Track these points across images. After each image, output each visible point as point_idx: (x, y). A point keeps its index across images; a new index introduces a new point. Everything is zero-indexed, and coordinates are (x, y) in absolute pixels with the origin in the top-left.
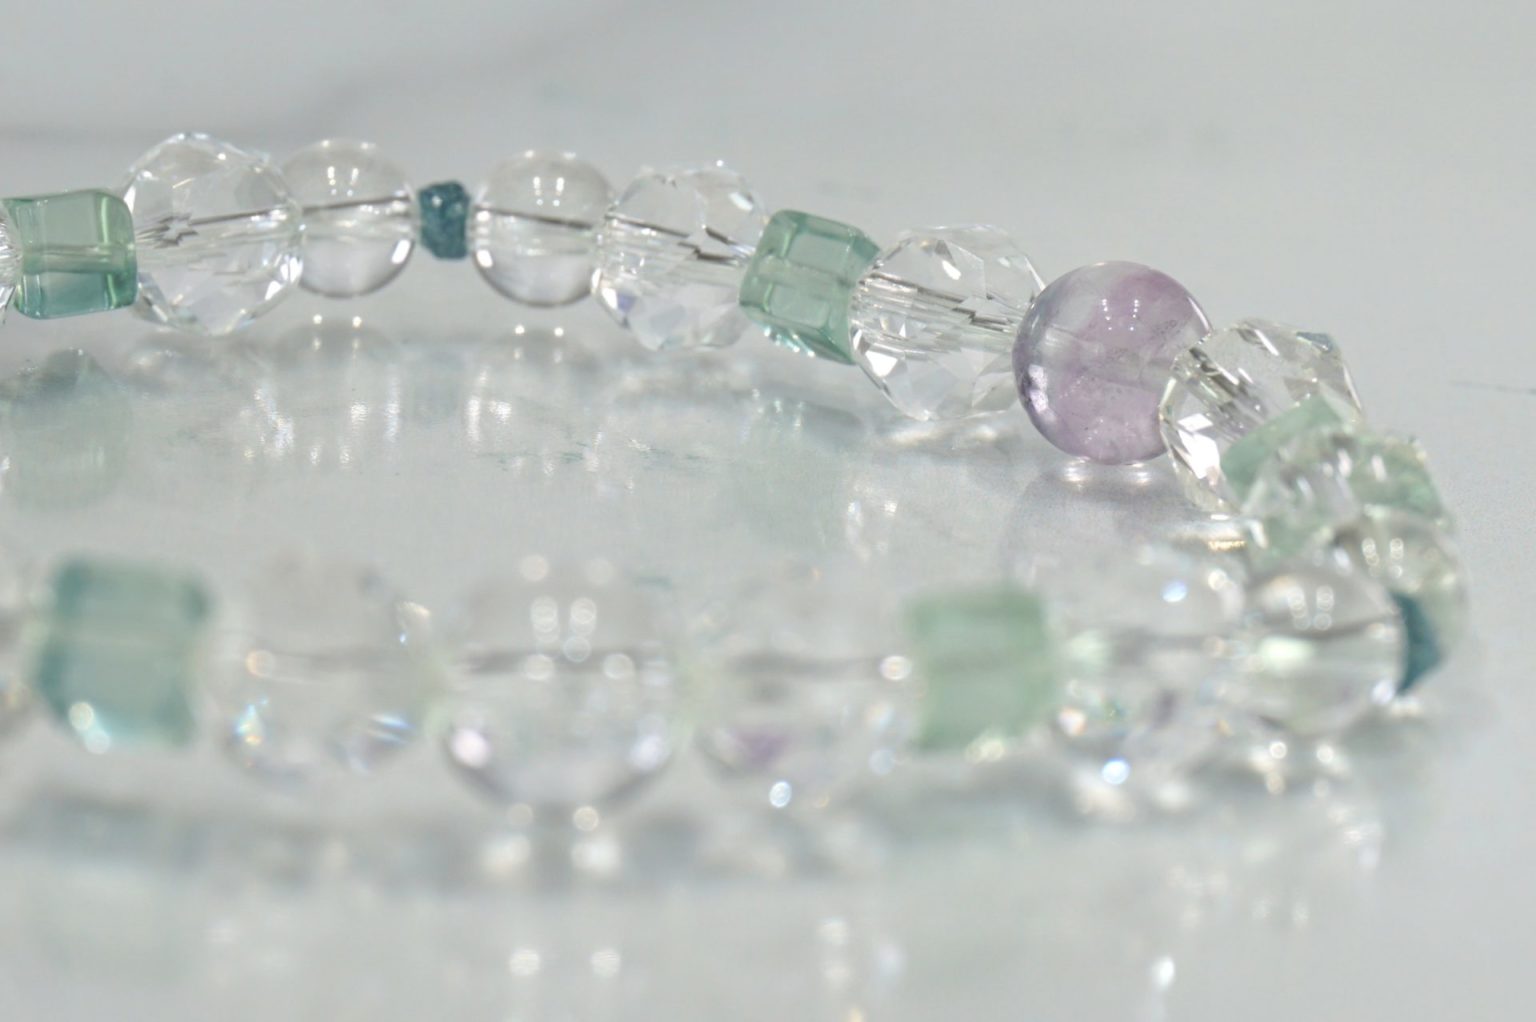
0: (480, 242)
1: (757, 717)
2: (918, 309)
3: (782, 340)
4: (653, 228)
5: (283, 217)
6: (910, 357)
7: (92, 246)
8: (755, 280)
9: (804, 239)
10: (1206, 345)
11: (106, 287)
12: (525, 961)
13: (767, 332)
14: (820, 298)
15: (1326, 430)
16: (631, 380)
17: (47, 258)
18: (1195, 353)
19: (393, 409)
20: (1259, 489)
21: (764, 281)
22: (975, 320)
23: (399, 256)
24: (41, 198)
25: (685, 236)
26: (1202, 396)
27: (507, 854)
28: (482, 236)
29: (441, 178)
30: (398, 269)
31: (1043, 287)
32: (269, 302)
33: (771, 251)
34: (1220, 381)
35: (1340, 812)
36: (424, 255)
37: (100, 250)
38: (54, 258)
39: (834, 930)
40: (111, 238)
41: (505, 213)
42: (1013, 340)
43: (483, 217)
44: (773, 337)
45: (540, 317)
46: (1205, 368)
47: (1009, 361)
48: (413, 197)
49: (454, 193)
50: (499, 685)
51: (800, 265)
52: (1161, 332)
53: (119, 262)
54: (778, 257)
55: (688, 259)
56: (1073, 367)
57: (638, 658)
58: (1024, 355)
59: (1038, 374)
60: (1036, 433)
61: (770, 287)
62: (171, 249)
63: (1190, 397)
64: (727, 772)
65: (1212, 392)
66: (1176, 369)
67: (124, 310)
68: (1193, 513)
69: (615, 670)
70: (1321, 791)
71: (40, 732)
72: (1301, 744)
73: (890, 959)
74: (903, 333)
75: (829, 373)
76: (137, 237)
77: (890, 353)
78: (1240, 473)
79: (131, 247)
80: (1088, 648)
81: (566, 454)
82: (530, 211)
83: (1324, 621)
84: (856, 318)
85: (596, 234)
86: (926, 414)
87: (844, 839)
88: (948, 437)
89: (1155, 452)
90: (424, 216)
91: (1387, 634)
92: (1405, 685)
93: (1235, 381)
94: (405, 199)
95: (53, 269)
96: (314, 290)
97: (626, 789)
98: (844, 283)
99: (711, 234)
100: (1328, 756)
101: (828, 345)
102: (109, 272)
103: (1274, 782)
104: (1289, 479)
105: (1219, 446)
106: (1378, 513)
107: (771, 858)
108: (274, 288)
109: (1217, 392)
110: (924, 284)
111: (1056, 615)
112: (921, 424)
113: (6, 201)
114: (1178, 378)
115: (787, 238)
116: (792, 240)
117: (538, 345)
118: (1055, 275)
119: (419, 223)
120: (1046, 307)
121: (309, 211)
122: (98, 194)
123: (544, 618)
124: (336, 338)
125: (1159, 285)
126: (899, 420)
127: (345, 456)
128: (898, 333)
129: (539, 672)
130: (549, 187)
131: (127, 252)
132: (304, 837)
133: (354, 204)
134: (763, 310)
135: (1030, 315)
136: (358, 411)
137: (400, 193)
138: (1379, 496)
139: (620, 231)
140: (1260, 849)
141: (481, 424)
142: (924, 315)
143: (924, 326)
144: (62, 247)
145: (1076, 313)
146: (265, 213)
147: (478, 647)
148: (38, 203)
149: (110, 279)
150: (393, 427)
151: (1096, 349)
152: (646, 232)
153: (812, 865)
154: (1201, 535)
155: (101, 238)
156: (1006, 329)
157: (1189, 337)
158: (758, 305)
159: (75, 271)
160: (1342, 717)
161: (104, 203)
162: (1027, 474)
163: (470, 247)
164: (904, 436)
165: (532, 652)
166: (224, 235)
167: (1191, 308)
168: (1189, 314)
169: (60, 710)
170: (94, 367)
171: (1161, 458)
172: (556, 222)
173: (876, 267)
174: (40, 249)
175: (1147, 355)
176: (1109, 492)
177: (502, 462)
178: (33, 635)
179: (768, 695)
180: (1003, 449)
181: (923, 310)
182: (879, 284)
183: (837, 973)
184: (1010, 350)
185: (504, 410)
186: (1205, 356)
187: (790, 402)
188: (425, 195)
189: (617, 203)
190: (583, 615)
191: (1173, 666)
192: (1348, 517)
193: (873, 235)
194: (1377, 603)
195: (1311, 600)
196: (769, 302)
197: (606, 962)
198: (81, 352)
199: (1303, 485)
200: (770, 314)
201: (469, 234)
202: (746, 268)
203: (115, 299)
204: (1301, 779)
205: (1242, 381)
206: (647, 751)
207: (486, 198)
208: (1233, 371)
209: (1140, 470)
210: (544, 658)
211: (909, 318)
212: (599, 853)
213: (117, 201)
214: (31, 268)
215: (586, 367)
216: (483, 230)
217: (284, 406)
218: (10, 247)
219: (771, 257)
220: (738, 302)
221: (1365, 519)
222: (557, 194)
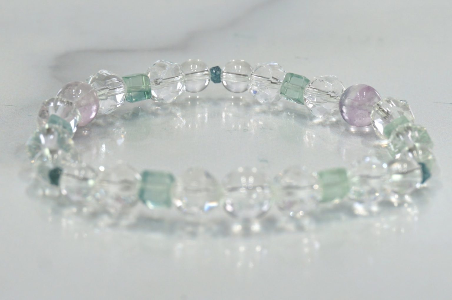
0: (223, 79)
1: (287, 199)
2: (318, 94)
3: (289, 100)
4: (261, 77)
5: (182, 77)
6: (316, 105)
7: (142, 86)
8: (283, 88)
9: (293, 78)
10: (381, 103)
11: (145, 94)
12: (242, 249)
13: (286, 98)
14: (297, 91)
15: (405, 125)
16: (257, 109)
17: (132, 89)
18: (378, 105)
19: (206, 115)
20: (392, 137)
21: (285, 88)
22: (331, 97)
23: (206, 84)
24: (131, 77)
25: (269, 79)
26: (379, 114)
27: (237, 228)
28: (224, 78)
29: (215, 66)
30: (206, 86)
31: (345, 89)
32: (180, 95)
33: (286, 81)
34: (383, 111)
35: (409, 210)
36: (211, 82)
37: (143, 87)
38: (134, 89)
39: (306, 241)
40: (146, 84)
41: (229, 73)
42: (339, 100)
43: (224, 74)
44: (287, 99)
45: (237, 95)
46: (380, 108)
47: (338, 105)
48: (209, 70)
49: (217, 69)
50: (235, 194)
51: (293, 84)
52: (370, 100)
53: (147, 89)
54: (288, 83)
55: (269, 83)
56: (352, 107)
57: (263, 187)
58: (341, 104)
59: (344, 109)
60: (344, 120)
61: (286, 89)
62: (158, 85)
63: (377, 114)
64: (281, 209)
65: (381, 113)
66: (374, 108)
67: (149, 99)
68: (378, 138)
69: (259, 190)
70: (406, 205)
71: (140, 206)
72: (401, 196)
73: (317, 245)
74: (315, 100)
75: (299, 106)
76: (151, 83)
77: (312, 104)
78: (388, 133)
79: (150, 86)
80: (355, 179)
81: (244, 130)
82: (235, 72)
83: (405, 170)
84: (305, 96)
85: (249, 78)
86: (320, 117)
87: (306, 222)
88: (325, 121)
89: (369, 125)
90: (211, 74)
91: (418, 172)
92: (423, 181)
93: (386, 111)
94: (207, 71)
95: (134, 92)
96: (189, 91)
97: (261, 215)
98: (303, 88)
99: (273, 78)
100: (407, 198)
101: (298, 101)
102: (145, 91)
103: (396, 205)
104: (398, 135)
105: (383, 126)
106: (417, 145)
107: (291, 227)
108: (180, 93)
109: (382, 113)
110: (319, 89)
111: (349, 173)
112: (319, 119)
113: (123, 77)
114: (375, 110)
115: (290, 78)
116: (291, 79)
117: (237, 100)
118: (348, 87)
119: (210, 76)
120: (346, 94)
121: (187, 74)
122: (142, 75)
123: (243, 180)
124: (194, 100)
125: (369, 89)
126: (314, 117)
127: (197, 126)
128: (314, 100)
129: (243, 191)
130: (238, 67)
131: (149, 87)
132: (195, 224)
133: (197, 72)
134: (285, 95)
135: (342, 96)
136: (199, 116)
137: (206, 70)
138: (417, 141)
139: (254, 77)
140: (393, 218)
141: (225, 118)
142: (321, 96)
143: (321, 98)
144: (135, 87)
145: (352, 95)
146: (178, 76)
147: (229, 186)
148: (130, 78)
149: (145, 92)
150: (206, 120)
151: (357, 103)
152: (260, 78)
153: (300, 228)
154: (380, 144)
155: (143, 84)
156: (337, 98)
157: (376, 100)
158: (284, 94)
159: (139, 92)
160: (410, 190)
161: (144, 77)
162: (343, 129)
163: (222, 80)
164: (316, 121)
165: (241, 187)
166: (169, 82)
167: (376, 94)
168: (376, 95)
169: (144, 202)
170: (142, 110)
171: (371, 126)
172: (240, 75)
173: (309, 85)
174: (131, 88)
175: (367, 104)
176: (361, 134)
177: (231, 132)
178: (138, 186)
179: (289, 194)
180: (337, 123)
181: (319, 94)
182: (309, 89)
183: (306, 250)
184: (338, 103)
185: (231, 115)
186: (380, 105)
187: (291, 113)
188: (212, 70)
189: (253, 72)
190: (251, 180)
191: (374, 183)
192: (411, 146)
193: (308, 78)
194: (416, 165)
195: (402, 166)
196: (286, 93)
197: (258, 249)
198: (140, 107)
199: (401, 137)
200: (286, 95)
201: (221, 77)
202: (281, 85)
203: (147, 98)
204: (401, 204)
205: (387, 111)
206: (265, 208)
207: (225, 70)
208: (386, 109)
209: (366, 128)
210: (244, 188)
211: (317, 96)
212: (256, 227)
213: (146, 76)
214: (129, 92)
215: (248, 106)
216: (224, 77)
217: (183, 116)
218: (124, 88)
219: (286, 83)
220: (279, 93)
221: (415, 146)
222: (240, 69)
